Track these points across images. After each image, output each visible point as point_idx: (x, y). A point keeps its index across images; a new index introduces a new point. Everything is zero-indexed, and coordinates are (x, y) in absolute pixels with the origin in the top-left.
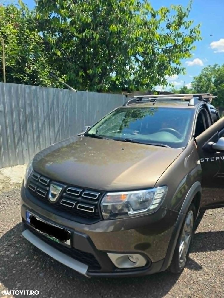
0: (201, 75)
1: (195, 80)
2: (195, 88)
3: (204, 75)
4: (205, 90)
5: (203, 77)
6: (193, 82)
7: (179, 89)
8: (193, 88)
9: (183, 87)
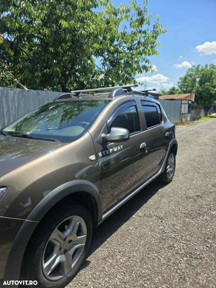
0: (186, 76)
1: (180, 81)
2: (181, 88)
3: (189, 76)
4: (190, 89)
5: (189, 77)
6: (178, 83)
7: (168, 90)
8: (179, 89)
9: (171, 89)
